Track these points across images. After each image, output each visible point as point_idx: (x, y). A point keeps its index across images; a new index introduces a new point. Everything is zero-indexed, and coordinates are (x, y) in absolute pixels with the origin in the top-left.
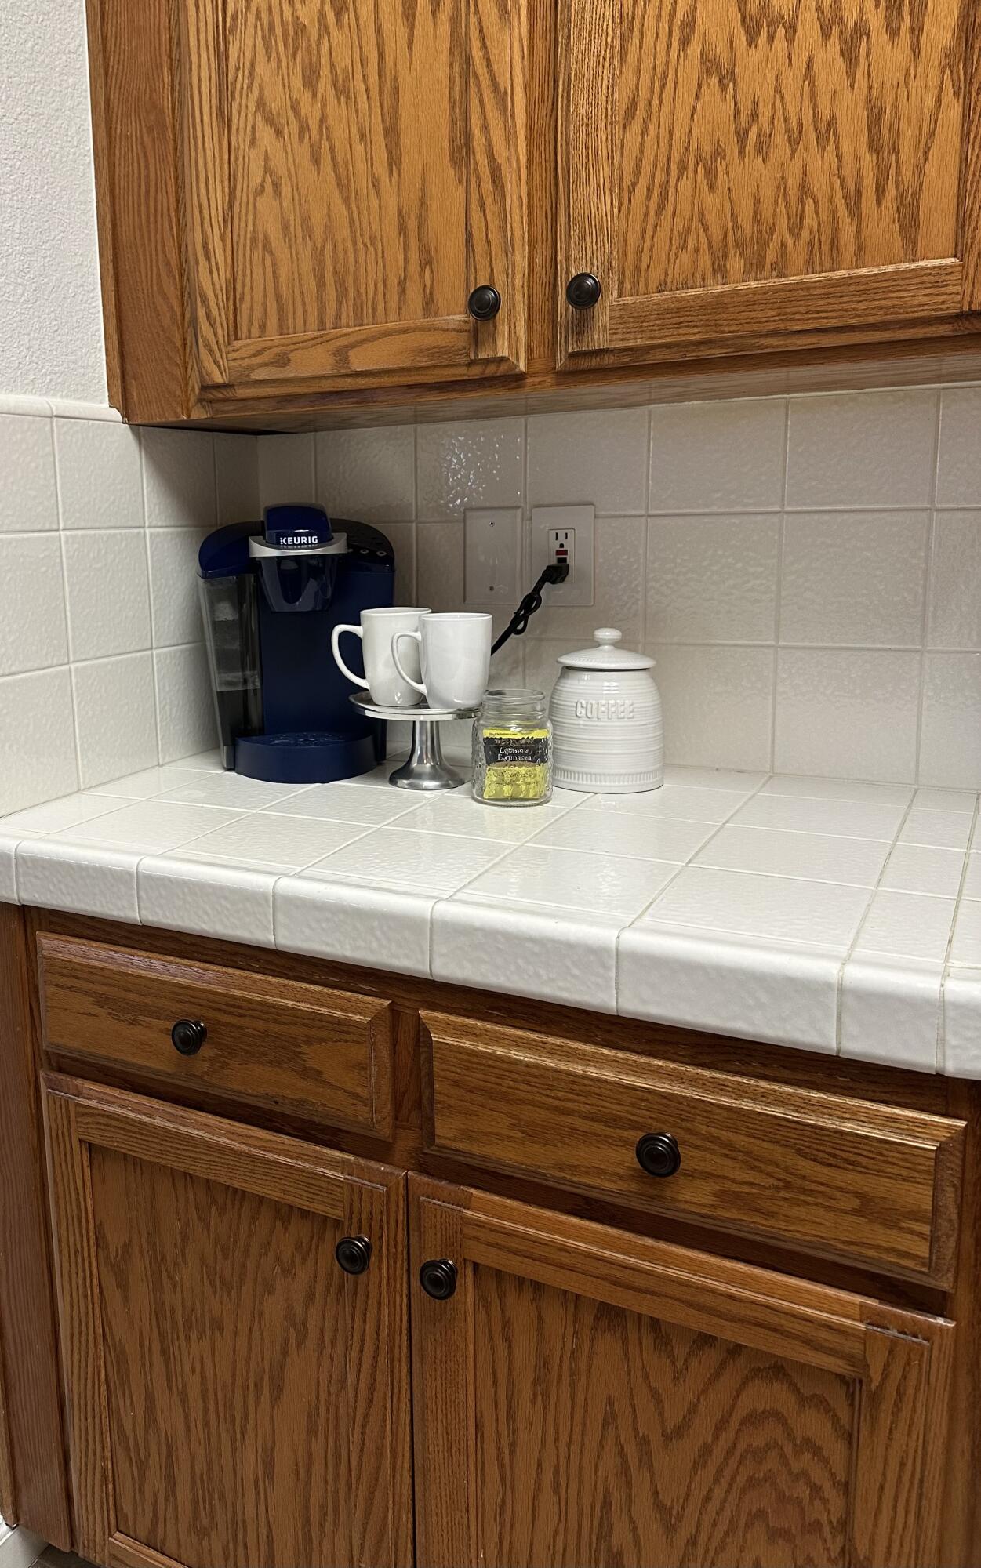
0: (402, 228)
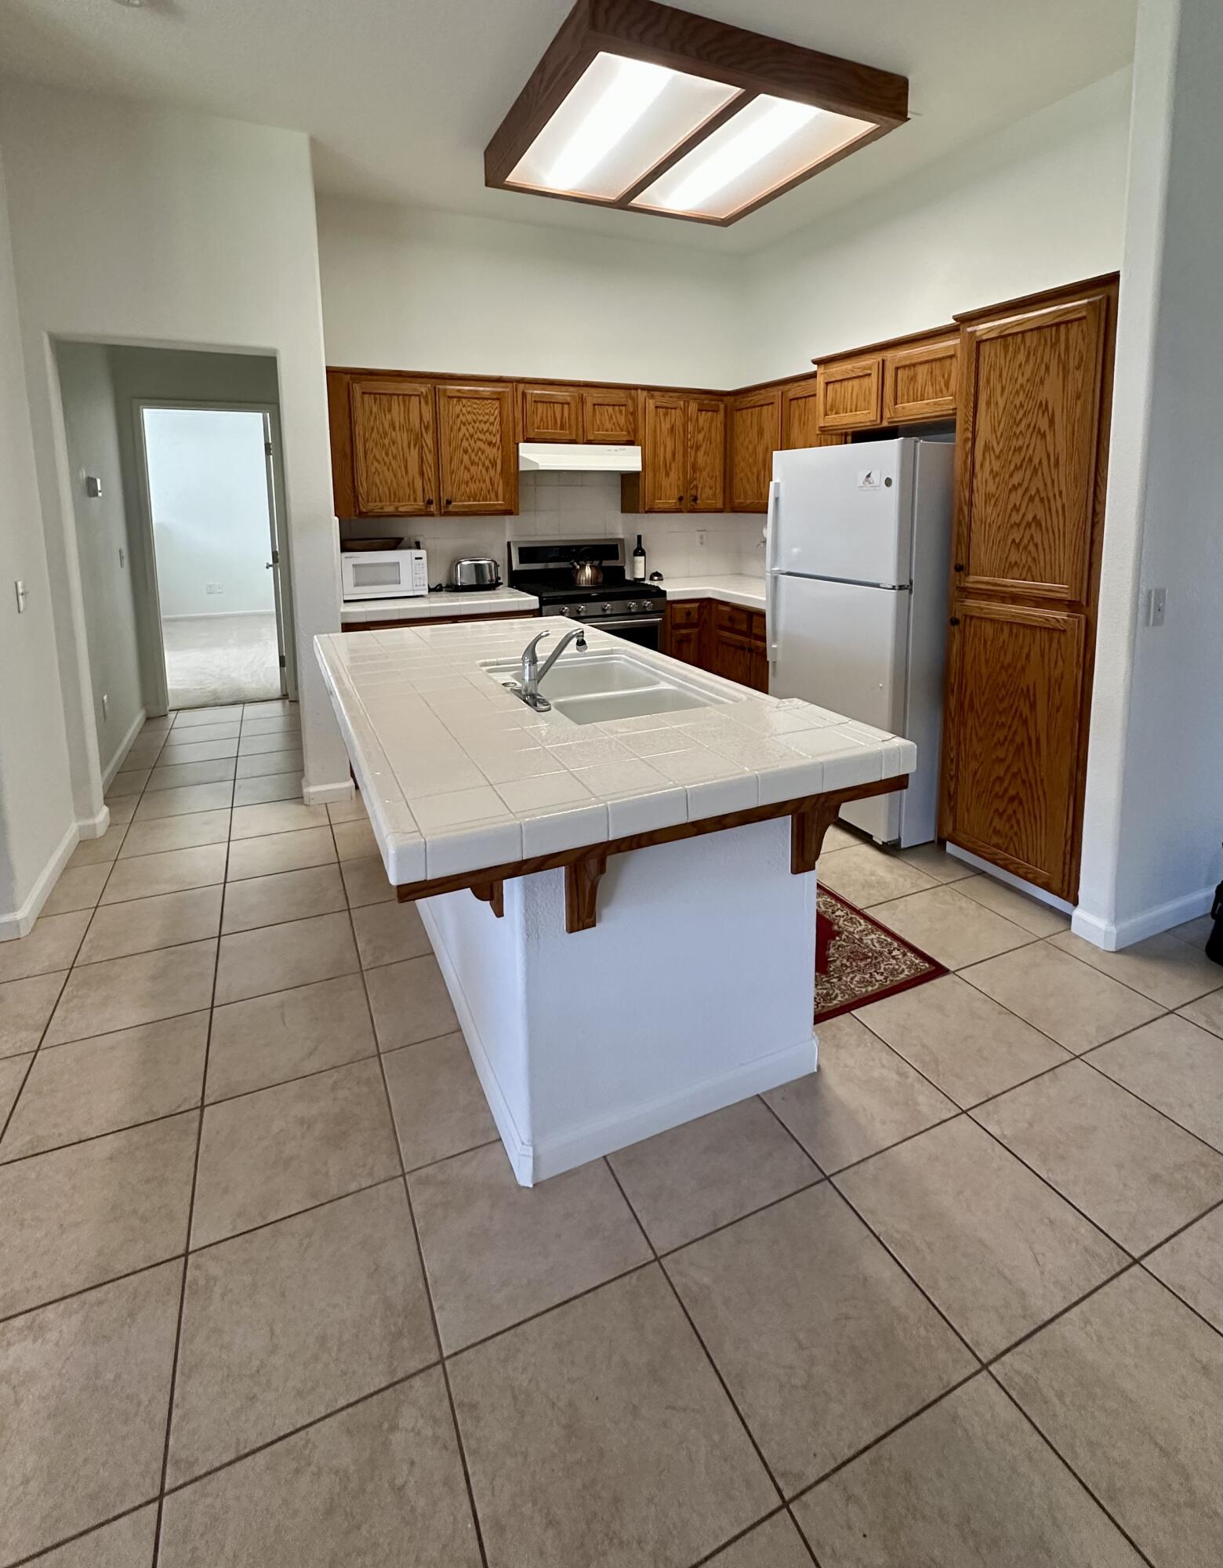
0: (409, 486)
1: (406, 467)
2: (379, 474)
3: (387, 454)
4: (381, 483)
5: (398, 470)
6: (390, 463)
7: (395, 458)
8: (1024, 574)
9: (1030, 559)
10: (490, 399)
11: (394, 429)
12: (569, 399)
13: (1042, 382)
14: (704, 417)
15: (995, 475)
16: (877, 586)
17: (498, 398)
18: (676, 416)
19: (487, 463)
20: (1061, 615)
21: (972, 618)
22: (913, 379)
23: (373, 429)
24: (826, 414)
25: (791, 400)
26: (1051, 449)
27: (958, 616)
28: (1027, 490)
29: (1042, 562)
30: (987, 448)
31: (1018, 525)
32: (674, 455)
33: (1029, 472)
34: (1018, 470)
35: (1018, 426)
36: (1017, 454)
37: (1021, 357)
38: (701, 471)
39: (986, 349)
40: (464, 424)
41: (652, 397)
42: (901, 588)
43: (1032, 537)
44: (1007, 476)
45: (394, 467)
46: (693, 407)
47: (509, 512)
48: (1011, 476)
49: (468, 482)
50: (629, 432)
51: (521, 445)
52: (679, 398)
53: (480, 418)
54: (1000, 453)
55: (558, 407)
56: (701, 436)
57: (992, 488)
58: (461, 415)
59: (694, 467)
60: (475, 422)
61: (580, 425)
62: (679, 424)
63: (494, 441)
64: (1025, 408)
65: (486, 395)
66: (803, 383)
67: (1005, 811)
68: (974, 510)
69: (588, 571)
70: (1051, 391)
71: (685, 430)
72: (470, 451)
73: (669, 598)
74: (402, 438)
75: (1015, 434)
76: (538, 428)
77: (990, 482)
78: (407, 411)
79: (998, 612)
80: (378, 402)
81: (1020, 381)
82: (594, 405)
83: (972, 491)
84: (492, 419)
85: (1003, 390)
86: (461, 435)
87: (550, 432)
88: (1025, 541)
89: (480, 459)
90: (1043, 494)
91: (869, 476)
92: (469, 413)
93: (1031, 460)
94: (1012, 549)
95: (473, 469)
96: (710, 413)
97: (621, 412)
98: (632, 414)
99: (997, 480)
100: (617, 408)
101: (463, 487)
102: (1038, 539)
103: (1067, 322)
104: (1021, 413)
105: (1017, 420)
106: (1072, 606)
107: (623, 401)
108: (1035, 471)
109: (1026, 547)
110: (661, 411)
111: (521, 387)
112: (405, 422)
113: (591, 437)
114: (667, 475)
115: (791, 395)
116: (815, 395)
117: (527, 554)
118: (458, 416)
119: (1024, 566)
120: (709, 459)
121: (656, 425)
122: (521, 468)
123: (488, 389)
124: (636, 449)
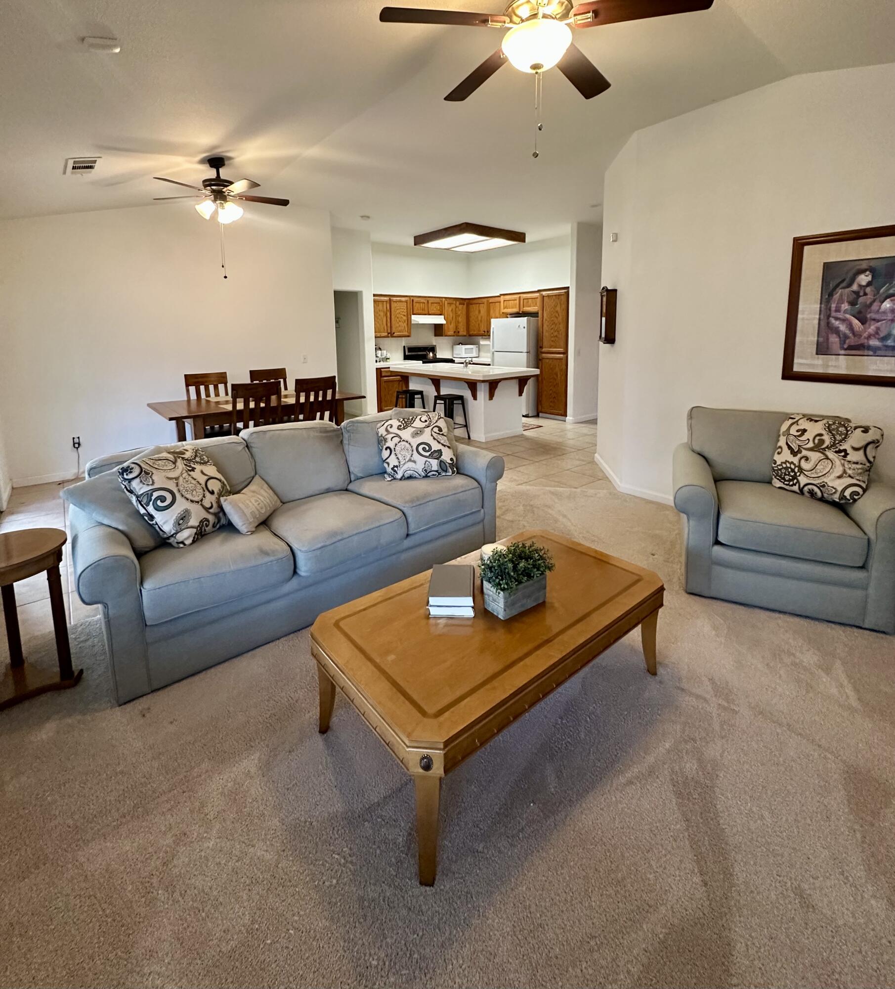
0: (383, 328)
1: (383, 323)
2: (379, 325)
4: (380, 328)
5: (381, 323)
7: (380, 320)
8: (555, 348)
9: (555, 344)
10: (404, 302)
12: (425, 302)
13: (556, 307)
14: (461, 306)
15: (548, 326)
16: (522, 352)
17: (406, 302)
18: (453, 306)
19: (403, 321)
20: (562, 356)
21: (544, 358)
22: (528, 302)
23: (378, 311)
24: (503, 309)
25: (490, 303)
26: (559, 321)
27: (541, 358)
28: (554, 329)
29: (558, 345)
30: (546, 320)
31: (553, 336)
32: (453, 318)
33: (554, 326)
34: (552, 325)
35: (552, 315)
36: (551, 321)
37: (552, 301)
38: (460, 323)
39: (545, 298)
40: (397, 310)
41: (446, 300)
42: (528, 352)
46: (458, 303)
47: (409, 336)
49: (398, 327)
50: (440, 311)
51: (412, 316)
52: (454, 300)
53: (402, 307)
54: (548, 323)
55: (421, 304)
56: (460, 312)
57: (547, 329)
59: (458, 322)
60: (400, 309)
61: (428, 309)
62: (455, 308)
63: (405, 314)
64: (553, 312)
66: (493, 298)
68: (544, 334)
69: (431, 354)
70: (558, 309)
71: (456, 311)
72: (399, 318)
74: (382, 314)
75: (551, 317)
76: (417, 311)
78: (383, 306)
81: (552, 307)
82: (431, 303)
83: (543, 329)
84: (405, 308)
85: (549, 308)
86: (396, 313)
87: (420, 312)
88: (554, 340)
89: (401, 320)
90: (557, 330)
91: (519, 326)
92: (398, 306)
93: (555, 323)
94: (552, 342)
95: (400, 323)
96: (463, 305)
98: (441, 306)
100: (437, 304)
101: (396, 328)
102: (557, 339)
103: (561, 295)
106: (563, 353)
107: (439, 302)
108: (556, 325)
109: (555, 342)
110: (449, 305)
111: (412, 298)
112: (383, 309)
113: (430, 313)
114: (451, 325)
115: (490, 301)
116: (500, 303)
117: (411, 349)
118: (396, 307)
119: (554, 346)
120: (462, 320)
121: (448, 309)
122: (412, 323)
123: (403, 299)
124: (442, 317)
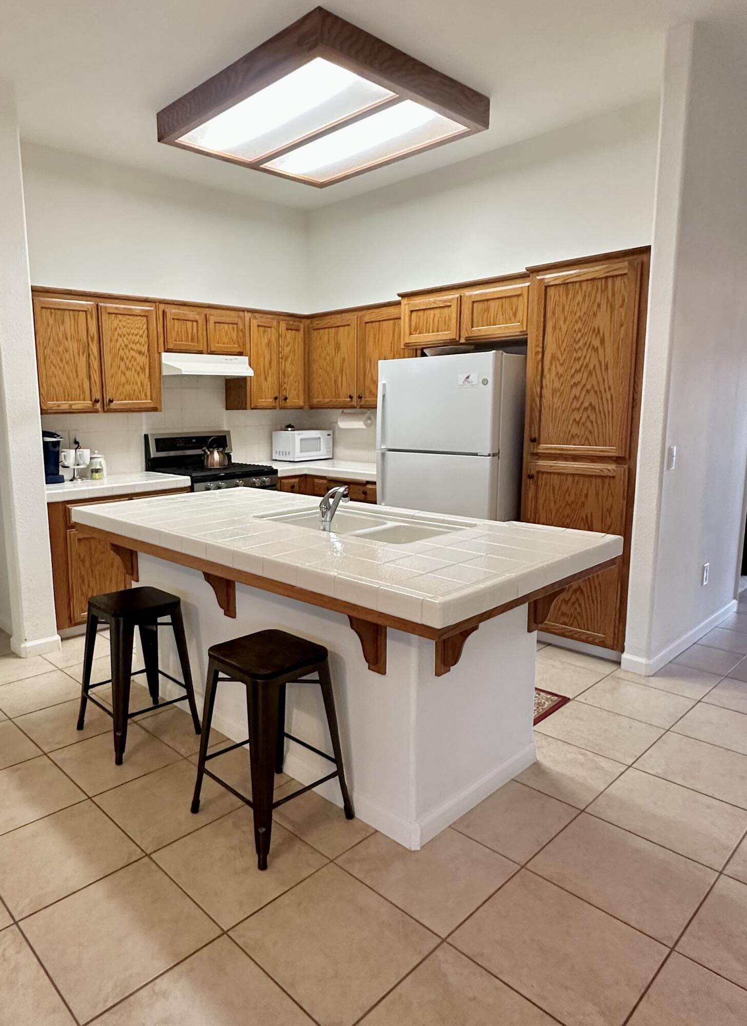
0: (79, 386)
1: (76, 371)
2: (55, 377)
3: (61, 360)
4: (57, 384)
5: (71, 373)
6: (64, 367)
7: (67, 363)
8: (583, 442)
9: (587, 432)
10: (140, 316)
11: (67, 339)
12: (197, 317)
13: (595, 315)
14: (290, 335)
15: (559, 376)
16: (476, 454)
17: (146, 315)
18: (272, 334)
19: (138, 368)
20: (612, 467)
21: (543, 473)
22: (487, 309)
23: (50, 339)
24: (411, 334)
25: (366, 323)
26: (602, 359)
27: (533, 472)
28: (585, 385)
29: (596, 433)
30: (553, 358)
31: (579, 409)
32: (270, 363)
33: (586, 375)
34: (578, 372)
35: (577, 343)
36: (577, 362)
37: (579, 298)
38: (288, 377)
39: (551, 292)
40: (121, 336)
41: (255, 318)
42: (494, 455)
43: (588, 417)
44: (569, 377)
45: (67, 371)
46: (283, 326)
47: (155, 409)
48: (573, 376)
49: (124, 384)
50: (240, 346)
51: (164, 355)
52: (273, 319)
53: (133, 331)
54: (564, 362)
55: (189, 324)
56: (289, 348)
57: (557, 385)
58: (118, 329)
59: (284, 374)
60: (129, 335)
61: (205, 339)
62: (274, 338)
63: (143, 351)
64: (582, 332)
65: (138, 312)
66: (377, 310)
67: (570, 599)
68: (544, 401)
69: (216, 456)
70: (602, 321)
71: (278, 345)
72: (125, 358)
73: (279, 475)
74: (73, 346)
75: (575, 349)
76: (175, 341)
77: (556, 380)
78: (77, 323)
79: (563, 468)
80: (53, 315)
81: (578, 314)
82: (215, 323)
83: (542, 387)
84: (141, 332)
85: (565, 319)
86: (118, 344)
87: (184, 344)
88: (584, 419)
89: (133, 365)
90: (596, 388)
91: (468, 377)
92: (124, 327)
93: (587, 366)
94: (574, 426)
95: (128, 373)
96: (294, 331)
97: (233, 328)
98: (241, 330)
99: (562, 379)
100: (231, 326)
101: (120, 388)
102: (593, 418)
103: (613, 276)
104: (579, 335)
105: (577, 339)
106: (618, 460)
107: (236, 320)
108: (590, 373)
109: (584, 424)
110: (261, 329)
111: (162, 307)
112: (75, 332)
113: (213, 349)
114: (266, 379)
115: (367, 319)
116: (400, 318)
117: (162, 444)
118: (116, 329)
119: (583, 436)
120: (293, 368)
121: (258, 339)
122: (165, 373)
123: (138, 308)
124: (245, 359)
